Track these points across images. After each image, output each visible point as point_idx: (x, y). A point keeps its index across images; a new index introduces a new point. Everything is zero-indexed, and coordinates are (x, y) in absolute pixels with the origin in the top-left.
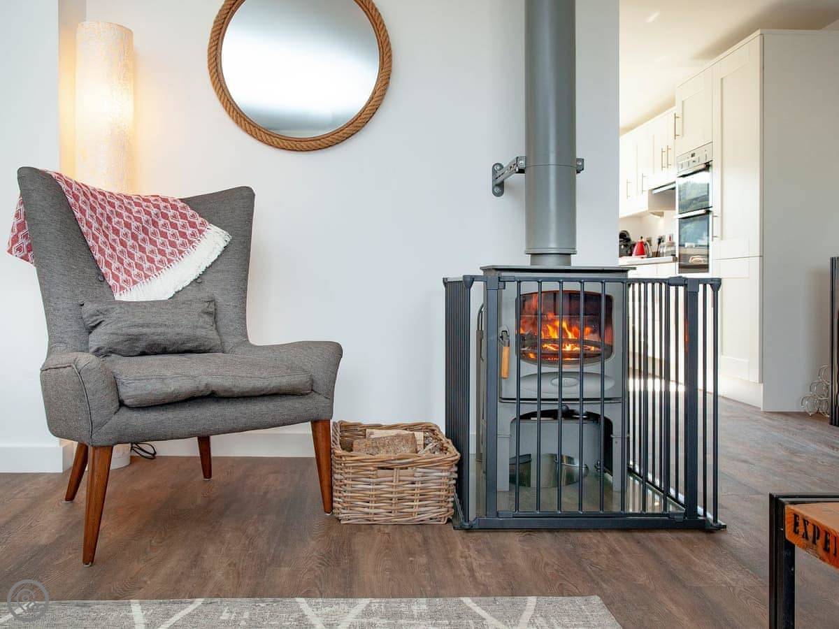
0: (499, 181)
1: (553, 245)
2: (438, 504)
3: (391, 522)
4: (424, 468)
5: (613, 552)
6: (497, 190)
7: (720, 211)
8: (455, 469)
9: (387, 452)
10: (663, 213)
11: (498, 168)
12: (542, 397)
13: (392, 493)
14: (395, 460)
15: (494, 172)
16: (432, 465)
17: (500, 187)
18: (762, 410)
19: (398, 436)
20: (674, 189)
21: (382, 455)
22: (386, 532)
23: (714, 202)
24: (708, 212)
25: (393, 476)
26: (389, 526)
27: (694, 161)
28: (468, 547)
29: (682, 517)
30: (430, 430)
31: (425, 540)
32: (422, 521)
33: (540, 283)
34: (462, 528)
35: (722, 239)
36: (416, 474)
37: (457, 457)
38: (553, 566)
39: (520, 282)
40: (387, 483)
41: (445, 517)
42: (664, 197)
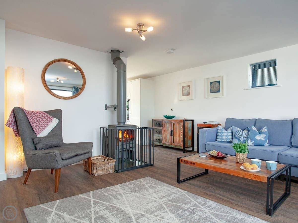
1: (122, 121)
2: (113, 169)
3: (105, 174)
9: (100, 161)
15: (105, 105)
16: (112, 162)
17: (107, 108)
28: (122, 175)
32: (110, 172)
34: (118, 172)
35: (132, 114)
36: (109, 165)
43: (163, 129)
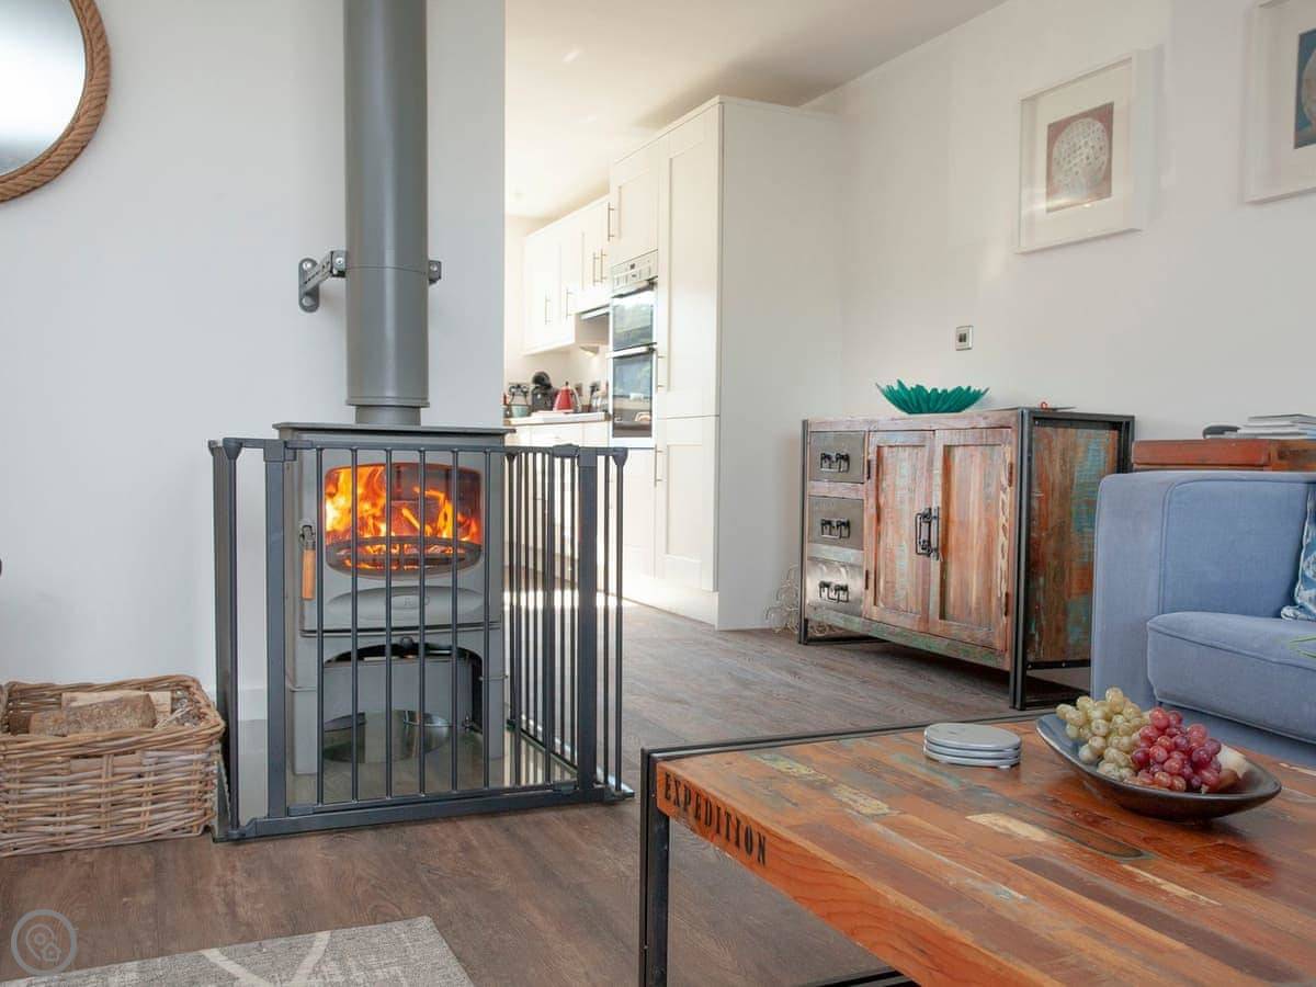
0: (310, 285)
1: (390, 393)
2: (185, 805)
3: (100, 843)
4: (158, 750)
5: (466, 848)
6: (307, 302)
7: (666, 349)
8: (218, 747)
9: (96, 729)
10: (598, 348)
11: (309, 265)
12: (359, 627)
13: (99, 795)
14: (103, 741)
15: (302, 273)
16: (176, 743)
17: (312, 297)
18: (716, 628)
19: (119, 701)
20: (607, 314)
21: (86, 734)
22: (87, 860)
23: (659, 337)
24: (651, 351)
25: (101, 768)
26: (96, 851)
27: (634, 276)
28: (233, 869)
29: (572, 787)
30: (182, 686)
31: (158, 866)
32: (157, 835)
33: (354, 451)
34: (227, 839)
35: (669, 389)
36: (145, 761)
37: (218, 729)
38: (369, 881)
39: (321, 449)
40: (91, 780)
41: (198, 825)
42: (595, 324)
43: (872, 501)
